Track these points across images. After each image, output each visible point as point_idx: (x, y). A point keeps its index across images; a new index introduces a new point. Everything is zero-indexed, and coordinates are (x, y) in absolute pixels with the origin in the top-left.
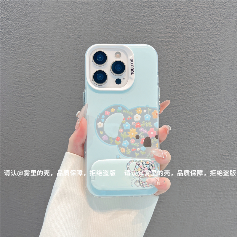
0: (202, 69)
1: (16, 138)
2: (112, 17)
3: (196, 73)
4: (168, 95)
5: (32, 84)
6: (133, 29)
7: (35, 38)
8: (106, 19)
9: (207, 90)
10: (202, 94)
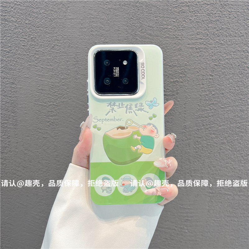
0: (235, 77)
1: (37, 149)
2: (140, 23)
3: (228, 81)
4: (199, 105)
5: (55, 92)
6: (162, 35)
7: (60, 45)
8: (133, 25)
9: (241, 100)
10: (234, 105)
